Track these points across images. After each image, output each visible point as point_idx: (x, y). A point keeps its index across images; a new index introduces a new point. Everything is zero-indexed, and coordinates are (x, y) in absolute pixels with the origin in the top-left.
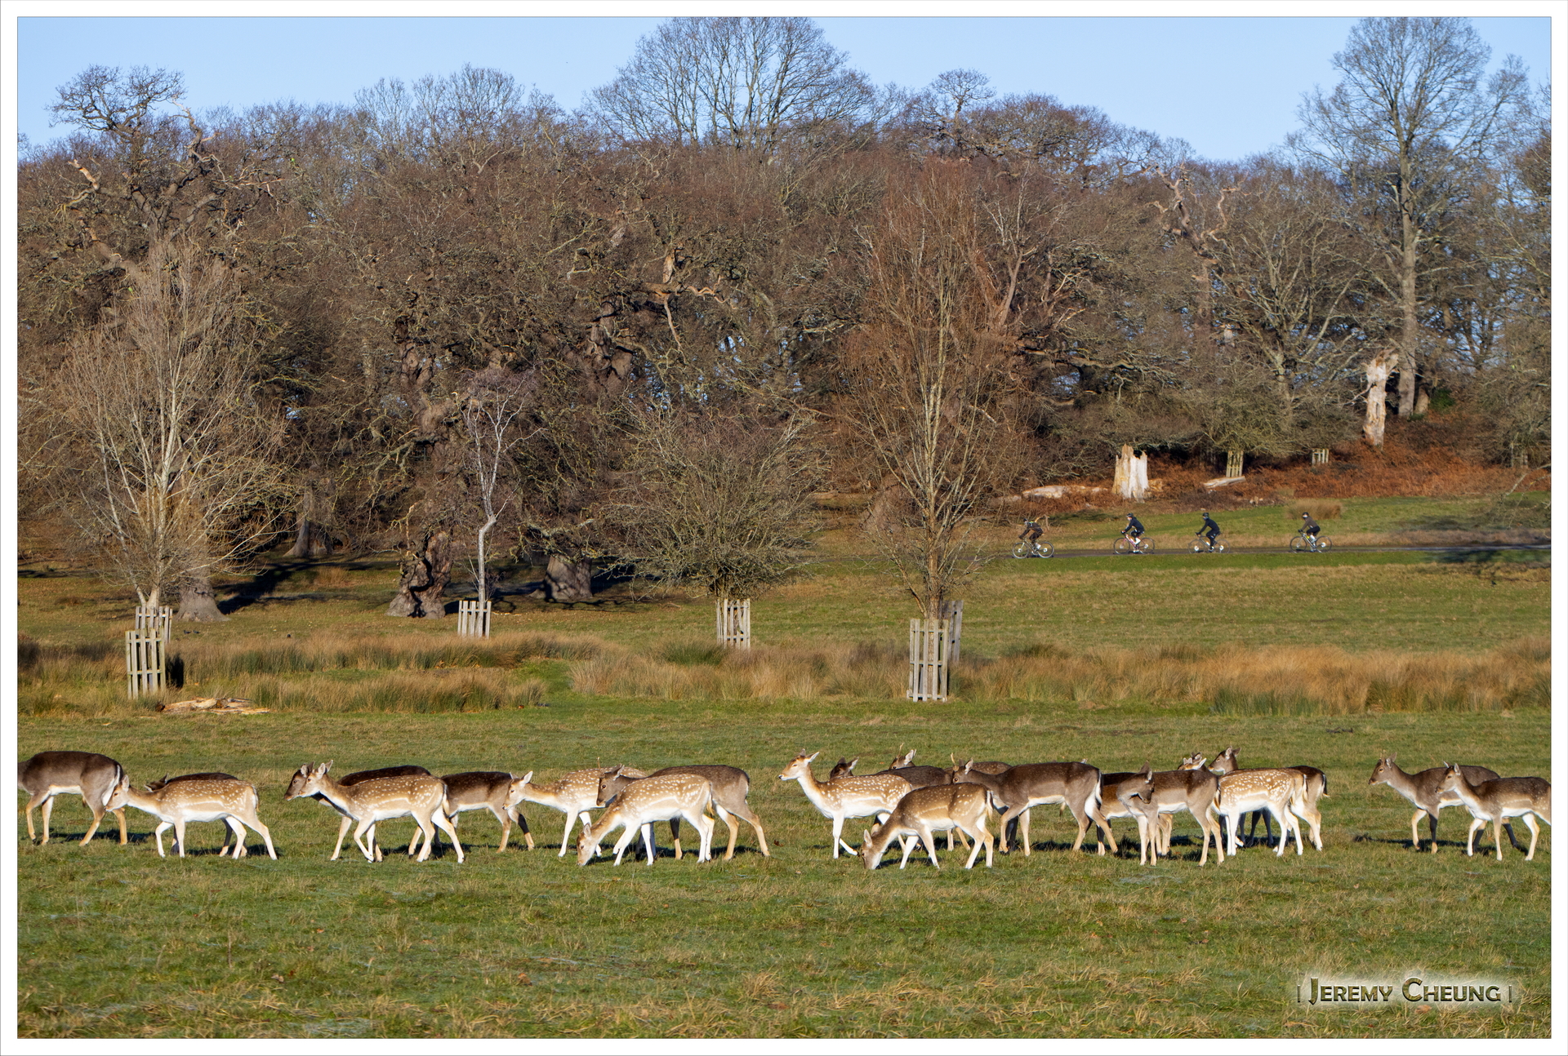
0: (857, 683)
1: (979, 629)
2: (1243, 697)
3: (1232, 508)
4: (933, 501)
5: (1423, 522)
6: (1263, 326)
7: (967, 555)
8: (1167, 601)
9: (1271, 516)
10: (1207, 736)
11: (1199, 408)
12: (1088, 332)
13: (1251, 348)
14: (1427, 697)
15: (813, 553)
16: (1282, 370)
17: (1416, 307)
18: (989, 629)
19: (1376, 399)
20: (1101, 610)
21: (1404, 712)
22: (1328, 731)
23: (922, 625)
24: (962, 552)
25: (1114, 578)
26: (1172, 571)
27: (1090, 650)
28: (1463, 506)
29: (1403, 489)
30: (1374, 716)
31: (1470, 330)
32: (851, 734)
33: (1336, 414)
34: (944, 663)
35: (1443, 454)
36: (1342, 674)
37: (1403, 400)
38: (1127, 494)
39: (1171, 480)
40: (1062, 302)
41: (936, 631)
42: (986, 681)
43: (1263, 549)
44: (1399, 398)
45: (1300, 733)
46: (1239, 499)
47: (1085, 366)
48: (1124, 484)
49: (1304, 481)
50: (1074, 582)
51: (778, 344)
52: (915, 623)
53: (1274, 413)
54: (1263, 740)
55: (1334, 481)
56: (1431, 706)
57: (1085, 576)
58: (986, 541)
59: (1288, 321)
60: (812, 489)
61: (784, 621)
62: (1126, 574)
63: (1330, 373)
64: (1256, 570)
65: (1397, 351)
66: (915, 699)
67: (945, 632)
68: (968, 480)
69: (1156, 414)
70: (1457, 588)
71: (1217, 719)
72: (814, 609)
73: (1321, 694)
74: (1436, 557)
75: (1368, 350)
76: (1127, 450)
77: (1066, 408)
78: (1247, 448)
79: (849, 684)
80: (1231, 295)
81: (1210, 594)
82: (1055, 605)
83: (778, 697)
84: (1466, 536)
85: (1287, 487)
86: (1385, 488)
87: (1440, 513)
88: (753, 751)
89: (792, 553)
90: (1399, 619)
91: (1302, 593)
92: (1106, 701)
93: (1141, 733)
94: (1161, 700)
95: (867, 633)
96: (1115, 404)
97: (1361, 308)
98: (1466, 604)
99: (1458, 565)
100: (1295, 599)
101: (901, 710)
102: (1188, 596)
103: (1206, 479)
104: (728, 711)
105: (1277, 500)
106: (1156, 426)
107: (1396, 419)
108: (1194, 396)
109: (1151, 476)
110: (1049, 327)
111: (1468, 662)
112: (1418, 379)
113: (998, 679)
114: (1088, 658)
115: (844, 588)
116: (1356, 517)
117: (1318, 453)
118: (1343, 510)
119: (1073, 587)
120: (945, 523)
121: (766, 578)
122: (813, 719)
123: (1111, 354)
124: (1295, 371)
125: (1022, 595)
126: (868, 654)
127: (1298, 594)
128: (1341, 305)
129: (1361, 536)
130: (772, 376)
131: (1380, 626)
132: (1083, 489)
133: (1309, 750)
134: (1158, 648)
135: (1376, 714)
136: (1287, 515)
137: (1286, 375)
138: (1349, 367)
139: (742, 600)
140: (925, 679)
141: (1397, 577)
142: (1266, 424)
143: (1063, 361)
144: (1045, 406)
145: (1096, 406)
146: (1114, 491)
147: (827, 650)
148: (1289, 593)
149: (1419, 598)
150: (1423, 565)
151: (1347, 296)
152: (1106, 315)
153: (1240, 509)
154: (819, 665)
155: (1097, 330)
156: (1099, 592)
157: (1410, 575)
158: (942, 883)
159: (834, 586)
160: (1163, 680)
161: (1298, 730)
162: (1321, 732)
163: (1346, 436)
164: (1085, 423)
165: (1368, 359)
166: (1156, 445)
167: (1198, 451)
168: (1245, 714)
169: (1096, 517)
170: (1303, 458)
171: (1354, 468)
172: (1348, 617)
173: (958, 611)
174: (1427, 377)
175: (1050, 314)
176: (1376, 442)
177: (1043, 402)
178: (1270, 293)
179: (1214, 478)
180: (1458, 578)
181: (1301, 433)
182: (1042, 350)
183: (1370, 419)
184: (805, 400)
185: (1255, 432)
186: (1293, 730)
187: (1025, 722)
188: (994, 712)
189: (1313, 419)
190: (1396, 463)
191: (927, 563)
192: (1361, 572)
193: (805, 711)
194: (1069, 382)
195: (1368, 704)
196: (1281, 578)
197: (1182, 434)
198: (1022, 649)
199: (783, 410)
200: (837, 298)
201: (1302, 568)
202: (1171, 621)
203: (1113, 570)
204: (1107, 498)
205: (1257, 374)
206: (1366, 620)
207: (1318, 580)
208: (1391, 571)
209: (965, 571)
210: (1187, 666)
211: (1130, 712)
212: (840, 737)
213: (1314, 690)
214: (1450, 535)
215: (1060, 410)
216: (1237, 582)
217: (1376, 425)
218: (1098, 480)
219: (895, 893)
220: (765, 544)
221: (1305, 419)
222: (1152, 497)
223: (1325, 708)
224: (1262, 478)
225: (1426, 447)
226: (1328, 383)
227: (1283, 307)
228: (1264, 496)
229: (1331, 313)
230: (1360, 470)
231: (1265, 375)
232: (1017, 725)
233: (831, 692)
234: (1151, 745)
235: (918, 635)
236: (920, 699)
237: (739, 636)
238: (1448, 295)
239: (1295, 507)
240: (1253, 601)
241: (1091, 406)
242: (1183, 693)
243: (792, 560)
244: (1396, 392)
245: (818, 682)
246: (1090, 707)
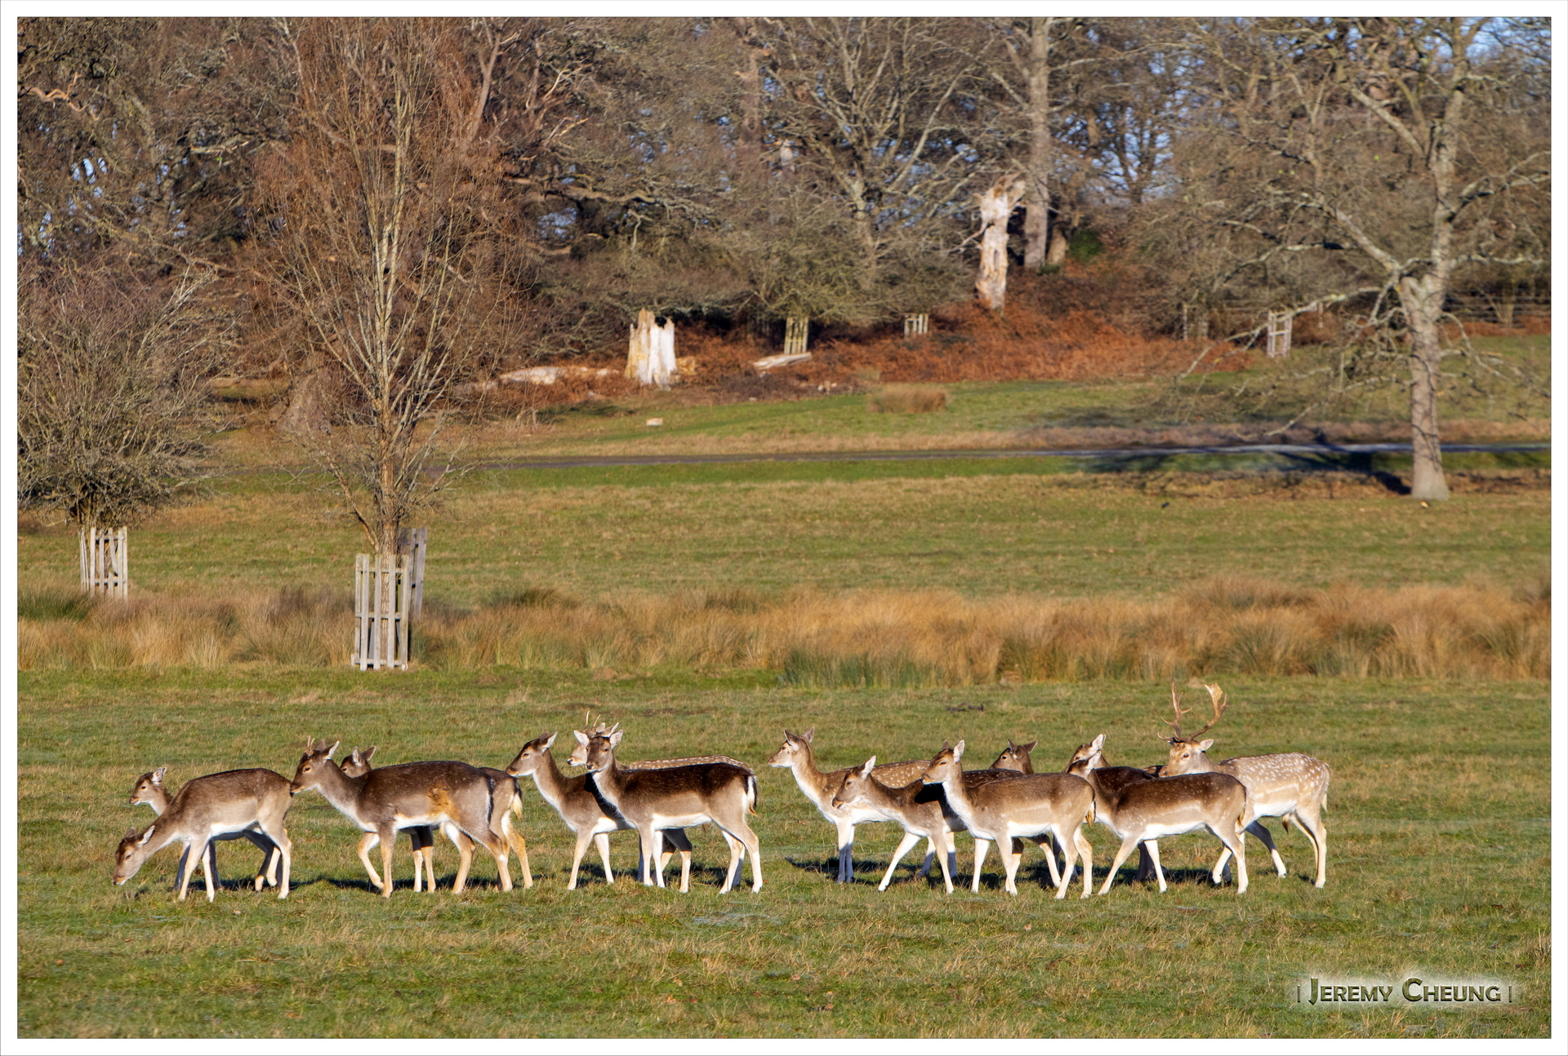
0: (281, 644)
1: (444, 568)
2: (825, 661)
3: (793, 397)
4: (387, 388)
5: (1062, 416)
6: (834, 142)
7: (434, 465)
8: (706, 527)
9: (848, 408)
10: (780, 717)
11: (746, 258)
12: (592, 153)
13: (818, 172)
14: (1082, 660)
15: (216, 463)
16: (861, 205)
17: (1050, 115)
18: (459, 568)
19: (993, 244)
20: (615, 540)
21: (1051, 682)
22: (949, 709)
23: (372, 562)
24: (428, 460)
25: (632, 496)
26: (712, 485)
27: (605, 597)
28: (1119, 394)
29: (1033, 369)
30: (1009, 687)
31: (1123, 147)
32: (276, 717)
33: (939, 265)
34: (404, 617)
35: (1088, 321)
36: (962, 630)
37: (1031, 245)
38: (647, 379)
39: (707, 358)
40: (555, 109)
41: (393, 571)
42: (462, 641)
43: (839, 454)
44: (1025, 242)
45: (910, 712)
46: (804, 385)
47: (586, 199)
48: (642, 364)
49: (893, 359)
50: (575, 502)
51: (156, 169)
52: (363, 560)
53: (851, 264)
54: (859, 721)
55: (935, 359)
56: (1088, 673)
57: (589, 493)
58: (463, 444)
59: (870, 134)
60: (213, 372)
61: (170, 559)
62: (648, 490)
63: (928, 209)
64: (829, 483)
65: (1023, 177)
66: (363, 667)
67: (405, 572)
68: (435, 360)
69: (686, 266)
70: (1113, 507)
71: (789, 692)
72: (212, 541)
73: (933, 657)
74: (1082, 465)
75: (982, 176)
76: (646, 317)
77: (560, 258)
78: (813, 314)
79: (270, 645)
80: (789, 98)
81: (765, 518)
82: (549, 534)
83: (169, 665)
84: (1123, 435)
85: (870, 368)
86: (1007, 368)
87: (1085, 403)
88: (141, 743)
89: (187, 462)
90: (1033, 552)
91: (895, 516)
92: (631, 668)
93: (685, 713)
94: (708, 667)
95: (287, 575)
96: (629, 253)
97: (971, 116)
98: (1126, 530)
99: (1113, 476)
100: (885, 525)
101: (344, 681)
102: (736, 521)
103: (758, 357)
104: (100, 685)
105: (856, 385)
106: (686, 283)
107: (1021, 272)
108: (738, 241)
109: (680, 353)
110: (536, 145)
111: (1139, 610)
112: (1052, 215)
113: (479, 637)
114: (604, 608)
115: (253, 511)
116: (967, 410)
117: (913, 319)
118: (950, 400)
119: (574, 509)
120: (404, 419)
121: (151, 498)
122: (223, 696)
123: (624, 179)
124: (880, 204)
125: (503, 520)
126: (296, 603)
127: (889, 517)
128: (944, 113)
129: (976, 435)
130: (148, 213)
131: (1007, 561)
132: (584, 371)
133: (924, 735)
134: (700, 595)
135: (1012, 684)
136: (870, 407)
137: (868, 211)
138: (955, 200)
139: (115, 529)
140: (376, 639)
141: (1028, 493)
142: (840, 279)
143: (556, 192)
144: (531, 255)
145: (602, 255)
146: (627, 373)
147: (237, 599)
148: (877, 516)
149: (1059, 523)
150: (1064, 476)
151: (953, 100)
152: (615, 127)
153: (805, 399)
154: (227, 620)
155: (604, 149)
156: (611, 515)
157: (1046, 491)
158: (444, 927)
159: (238, 509)
160: (711, 638)
161: (906, 708)
162: (938, 710)
163: (952, 296)
164: (586, 279)
165: (983, 188)
166: (686, 310)
167: (744, 318)
168: (828, 684)
169: (603, 411)
170: (892, 327)
171: (964, 341)
172: (961, 549)
173: (421, 543)
174: (1064, 212)
175: (538, 126)
176: (994, 304)
177: (530, 251)
178: (845, 96)
179: (767, 355)
180: (1113, 493)
181: (889, 292)
182: (527, 176)
183: (986, 272)
184: (196, 249)
185: (825, 290)
186: (900, 708)
187: (519, 699)
188: (475, 685)
189: (906, 272)
190: (1023, 333)
191: (379, 476)
192: (978, 486)
193: (208, 684)
194: (562, 222)
195: (999, 670)
196: (866, 495)
197: (723, 294)
198: (511, 596)
199: (164, 262)
200: (238, 103)
201: (894, 480)
202: (713, 556)
203: (629, 484)
204: (617, 384)
205: (827, 210)
206: (986, 554)
207: (917, 497)
208: (1020, 485)
209: (433, 487)
210: (744, 618)
211: (666, 683)
212: (263, 720)
213: (925, 650)
214: (1101, 433)
215: (551, 260)
216: (804, 502)
217: (993, 280)
218: (604, 359)
219: (380, 941)
220: (147, 451)
221: (894, 272)
222: (681, 383)
223: (939, 676)
224: (835, 355)
225: (1064, 311)
226: (927, 221)
227: (863, 115)
228: (838, 380)
229: (931, 124)
230: (973, 343)
231: (838, 211)
232: (510, 703)
233: (244, 658)
234: (703, 730)
235: (366, 576)
236: (370, 666)
237: (111, 580)
238: (1092, 98)
239: (882, 395)
240: (827, 527)
241: (596, 255)
242: (739, 656)
243: (186, 473)
244: (1021, 233)
245: (224, 643)
246: (608, 677)
